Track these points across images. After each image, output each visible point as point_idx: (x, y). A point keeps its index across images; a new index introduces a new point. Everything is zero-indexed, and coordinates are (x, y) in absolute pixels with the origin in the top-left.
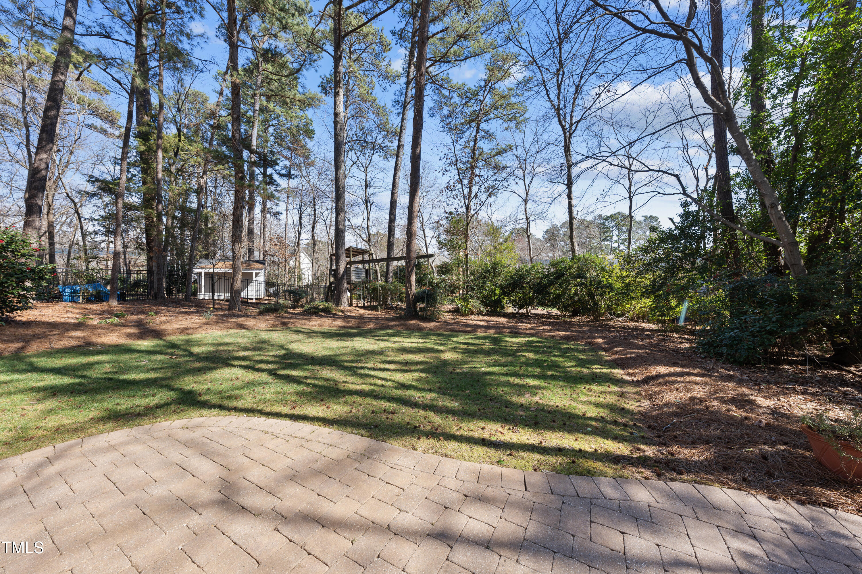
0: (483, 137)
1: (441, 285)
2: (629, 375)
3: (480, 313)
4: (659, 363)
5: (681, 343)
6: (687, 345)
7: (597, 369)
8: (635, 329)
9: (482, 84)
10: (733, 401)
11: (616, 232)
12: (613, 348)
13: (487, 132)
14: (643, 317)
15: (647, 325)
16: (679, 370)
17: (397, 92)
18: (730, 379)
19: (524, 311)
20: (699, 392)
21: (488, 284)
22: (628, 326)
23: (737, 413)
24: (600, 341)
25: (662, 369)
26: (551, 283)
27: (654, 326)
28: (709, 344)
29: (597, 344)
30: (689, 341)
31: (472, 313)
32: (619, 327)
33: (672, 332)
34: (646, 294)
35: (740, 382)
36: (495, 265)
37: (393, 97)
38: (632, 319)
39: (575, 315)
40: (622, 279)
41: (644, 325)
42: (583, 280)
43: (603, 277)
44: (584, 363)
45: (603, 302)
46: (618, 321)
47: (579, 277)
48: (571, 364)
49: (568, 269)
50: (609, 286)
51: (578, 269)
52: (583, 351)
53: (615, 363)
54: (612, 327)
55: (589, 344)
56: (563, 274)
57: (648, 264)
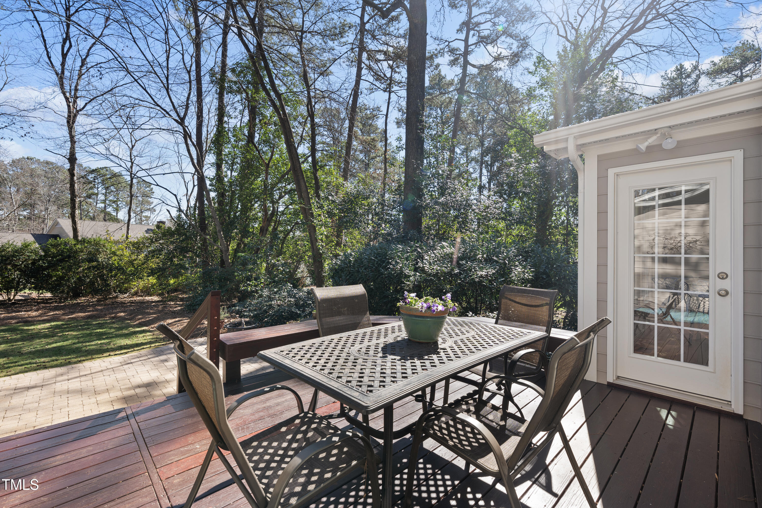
2: (152, 328)
5: (176, 307)
6: (179, 308)
7: (132, 330)
8: (142, 302)
11: (101, 190)
12: (134, 317)
14: (147, 291)
15: (150, 298)
16: (177, 319)
22: (135, 300)
24: (122, 314)
25: (170, 321)
27: (156, 298)
28: (190, 305)
29: (120, 317)
30: (181, 305)
32: (128, 303)
33: (170, 301)
38: (136, 294)
39: (77, 295)
40: (131, 262)
41: (148, 298)
42: (95, 263)
43: (114, 260)
44: (121, 329)
45: (113, 283)
46: (124, 298)
47: (90, 260)
48: (113, 330)
49: (76, 252)
50: (120, 269)
51: (90, 253)
52: (114, 323)
53: (140, 325)
54: (122, 303)
55: (113, 318)
56: (69, 257)
57: (153, 251)
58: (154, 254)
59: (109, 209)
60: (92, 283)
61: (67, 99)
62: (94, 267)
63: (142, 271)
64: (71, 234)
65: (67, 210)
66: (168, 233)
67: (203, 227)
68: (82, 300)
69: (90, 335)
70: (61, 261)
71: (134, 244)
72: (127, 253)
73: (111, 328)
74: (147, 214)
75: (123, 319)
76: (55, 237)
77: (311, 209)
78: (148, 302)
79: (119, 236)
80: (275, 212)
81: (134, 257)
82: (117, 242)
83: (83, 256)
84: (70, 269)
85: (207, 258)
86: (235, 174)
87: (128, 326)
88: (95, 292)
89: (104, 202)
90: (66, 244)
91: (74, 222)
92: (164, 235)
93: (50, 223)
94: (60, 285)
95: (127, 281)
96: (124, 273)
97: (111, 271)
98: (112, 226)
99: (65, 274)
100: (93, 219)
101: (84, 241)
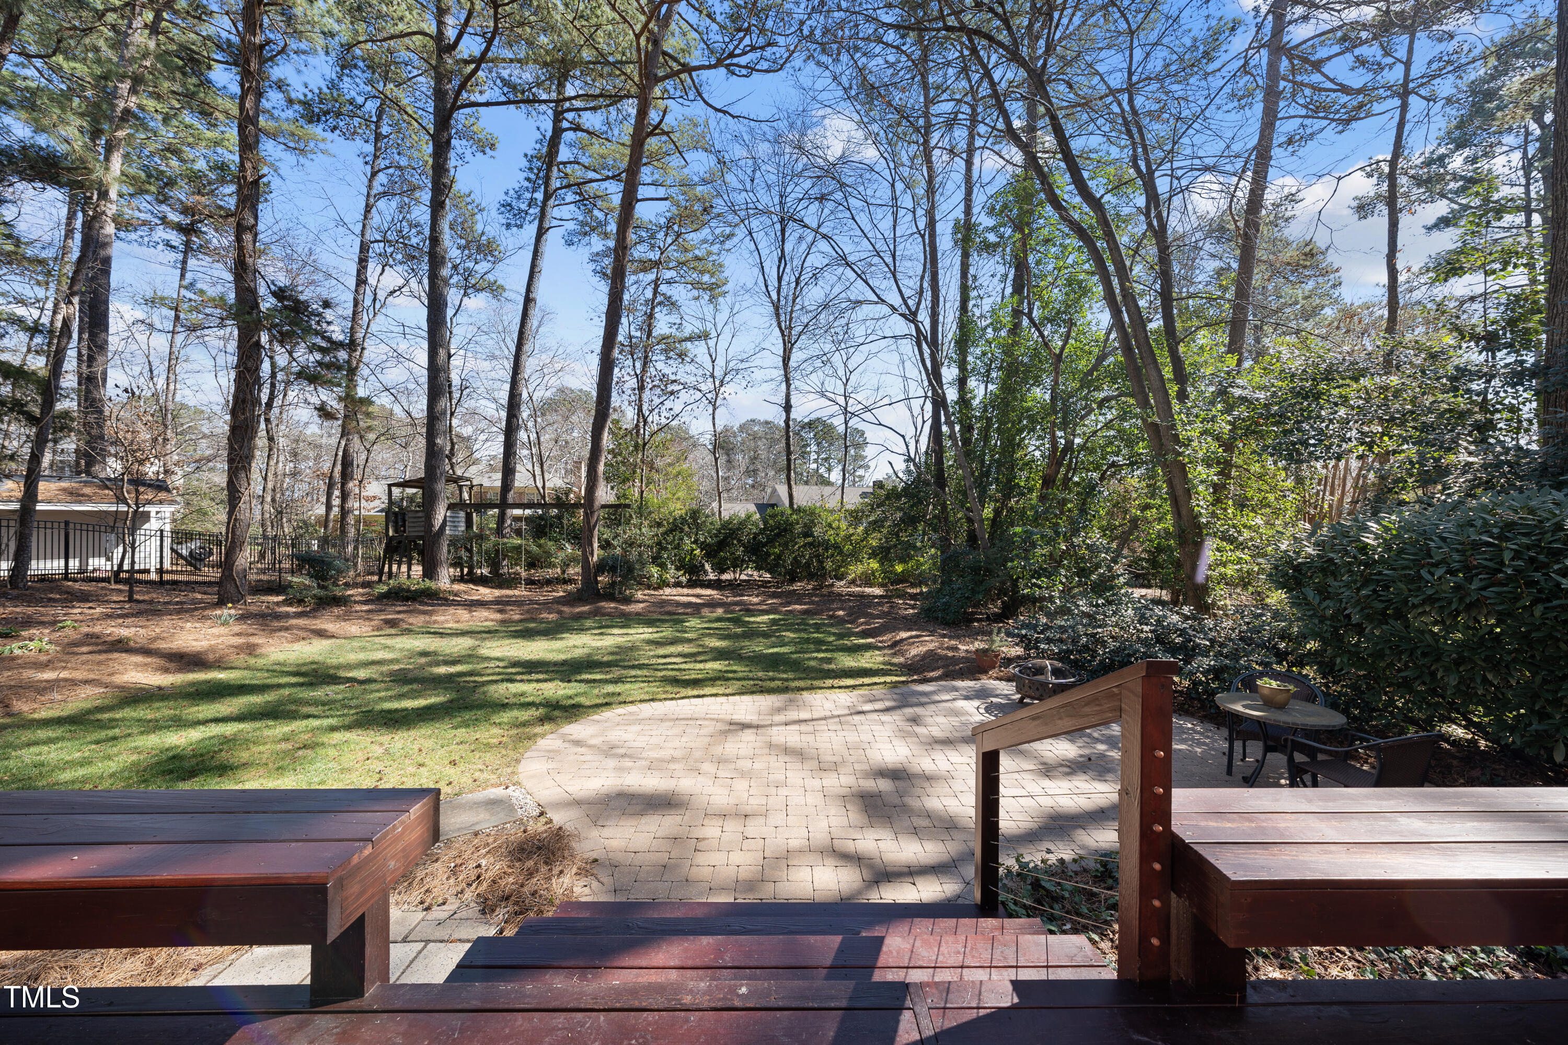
0: (660, 303)
1: (615, 543)
2: (881, 642)
3: (678, 584)
4: (900, 629)
5: (906, 610)
6: (911, 612)
7: (854, 641)
8: (862, 596)
9: (662, 221)
10: (948, 648)
11: (814, 448)
12: (855, 619)
13: (668, 298)
14: (867, 580)
15: (871, 590)
16: (913, 633)
17: (511, 192)
18: (944, 636)
19: (726, 576)
20: (931, 646)
21: (687, 541)
22: (854, 592)
23: (950, 654)
24: (841, 613)
25: (904, 635)
26: (771, 541)
27: (878, 591)
28: (929, 610)
29: (839, 617)
30: (913, 607)
31: (668, 585)
32: (847, 595)
33: (896, 597)
34: (873, 555)
35: (951, 638)
36: (695, 514)
37: (502, 197)
38: (853, 582)
39: (792, 580)
40: (848, 537)
41: (868, 590)
42: (810, 539)
43: (830, 535)
44: (841, 636)
45: (829, 565)
46: (840, 586)
47: (807, 534)
48: (832, 639)
49: (791, 524)
50: (836, 547)
51: (805, 525)
52: (832, 625)
53: (865, 634)
54: (840, 595)
55: (831, 617)
56: (785, 530)
57: (875, 522)
58: (876, 525)
59: (822, 470)
60: (808, 565)
61: (782, 332)
62: (811, 544)
63: (861, 551)
64: (787, 502)
65: (783, 476)
66: (893, 495)
67: (941, 481)
68: (797, 586)
69: (807, 641)
70: (778, 535)
71: (851, 513)
72: (844, 525)
73: (830, 633)
74: (860, 472)
75: (841, 621)
76: (773, 506)
77: (1173, 427)
78: (869, 596)
79: (833, 503)
80: (1069, 445)
81: (851, 531)
82: (832, 511)
83: (798, 529)
84: (786, 545)
85: (948, 533)
86: (991, 387)
87: (850, 634)
88: (811, 576)
89: (816, 461)
90: (782, 514)
91: (790, 487)
92: (888, 497)
93: (769, 491)
94: (777, 565)
95: (844, 562)
96: (841, 553)
97: (827, 549)
98: (827, 490)
99: (782, 552)
100: (806, 483)
101: (799, 510)
